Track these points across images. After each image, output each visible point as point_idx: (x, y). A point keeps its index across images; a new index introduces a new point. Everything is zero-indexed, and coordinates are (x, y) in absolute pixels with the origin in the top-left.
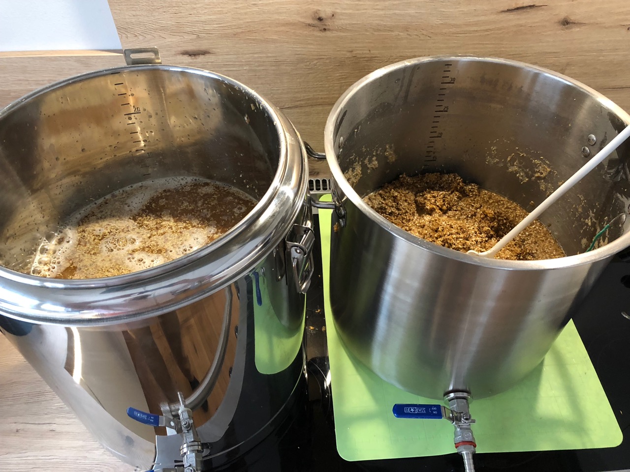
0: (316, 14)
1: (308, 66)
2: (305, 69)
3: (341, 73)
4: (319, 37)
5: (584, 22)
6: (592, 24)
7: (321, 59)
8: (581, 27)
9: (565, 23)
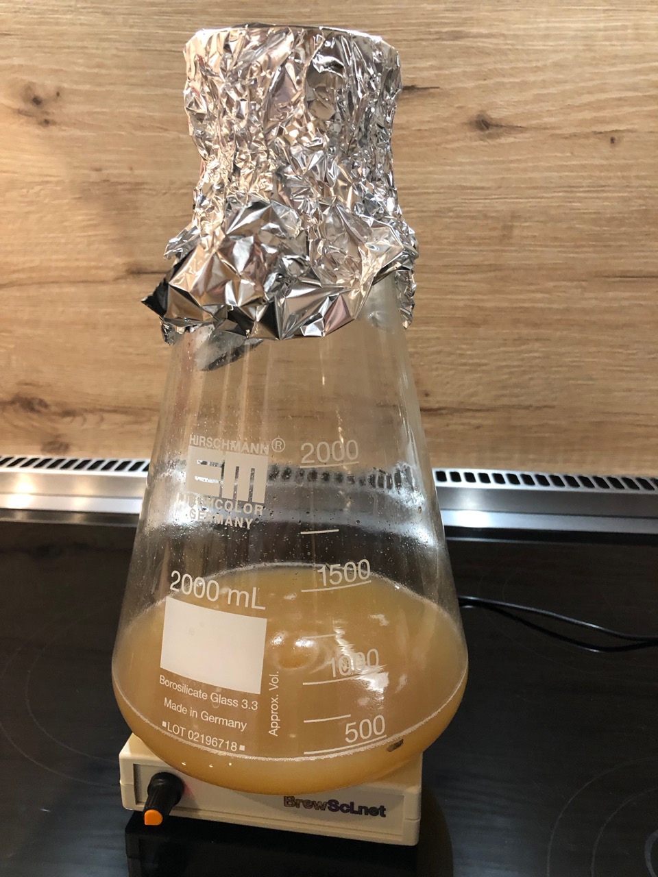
0: (29, 92)
1: (26, 196)
2: (20, 202)
3: (87, 214)
4: (38, 136)
5: (519, 125)
6: (536, 128)
7: (48, 182)
8: (517, 136)
9: (483, 124)
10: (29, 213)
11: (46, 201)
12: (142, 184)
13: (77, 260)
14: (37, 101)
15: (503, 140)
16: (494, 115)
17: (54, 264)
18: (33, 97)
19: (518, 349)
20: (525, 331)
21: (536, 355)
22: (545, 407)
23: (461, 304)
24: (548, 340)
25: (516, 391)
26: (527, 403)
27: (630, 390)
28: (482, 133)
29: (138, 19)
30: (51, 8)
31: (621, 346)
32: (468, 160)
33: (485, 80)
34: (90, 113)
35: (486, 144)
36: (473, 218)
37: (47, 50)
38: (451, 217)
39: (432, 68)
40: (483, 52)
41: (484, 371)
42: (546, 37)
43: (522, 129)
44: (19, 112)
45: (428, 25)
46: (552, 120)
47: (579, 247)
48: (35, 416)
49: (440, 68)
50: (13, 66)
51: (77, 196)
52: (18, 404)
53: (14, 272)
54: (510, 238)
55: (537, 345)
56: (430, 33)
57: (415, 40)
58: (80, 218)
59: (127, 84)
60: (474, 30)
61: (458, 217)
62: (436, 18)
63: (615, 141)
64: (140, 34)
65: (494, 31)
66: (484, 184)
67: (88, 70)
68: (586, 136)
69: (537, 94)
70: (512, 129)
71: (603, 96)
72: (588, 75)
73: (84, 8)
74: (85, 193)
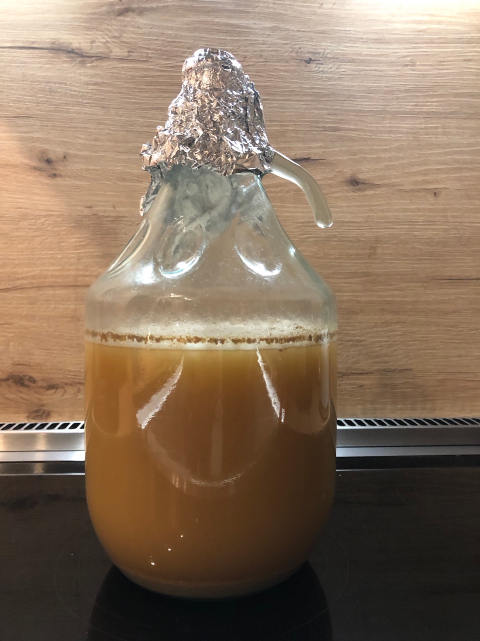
0: (44, 155)
1: (34, 225)
2: (29, 229)
3: (79, 238)
4: (47, 184)
5: (377, 183)
6: (388, 185)
7: (52, 215)
8: (376, 190)
9: (354, 182)
10: (35, 236)
11: (49, 228)
12: (123, 217)
13: (69, 270)
14: (49, 161)
15: (367, 192)
16: (361, 177)
17: (50, 273)
18: (46, 158)
19: (386, 329)
20: (389, 317)
21: (398, 333)
22: (406, 370)
23: (345, 299)
24: (404, 322)
25: (386, 358)
26: (395, 368)
27: (460, 356)
28: (354, 188)
29: (125, 111)
30: (64, 102)
31: (452, 326)
32: (345, 205)
33: (354, 155)
34: (86, 170)
35: (356, 194)
36: (350, 241)
37: (59, 129)
38: (336, 241)
39: (321, 147)
40: (352, 139)
41: (362, 345)
42: (390, 132)
43: (379, 186)
44: (35, 168)
45: (317, 122)
46: (397, 180)
47: (419, 260)
48: (24, 390)
49: (325, 148)
50: (33, 138)
51: (73, 225)
52: (11, 381)
53: (18, 279)
54: (375, 254)
55: (397, 327)
56: (318, 127)
57: (309, 131)
58: (74, 240)
59: (115, 152)
60: (346, 126)
61: (340, 241)
62: (322, 118)
63: (437, 195)
64: (126, 120)
65: (358, 127)
66: (356, 220)
67: (87, 142)
68: (419, 191)
69: (387, 165)
70: (372, 186)
71: (427, 167)
72: (416, 155)
73: (88, 103)
74: (78, 223)
